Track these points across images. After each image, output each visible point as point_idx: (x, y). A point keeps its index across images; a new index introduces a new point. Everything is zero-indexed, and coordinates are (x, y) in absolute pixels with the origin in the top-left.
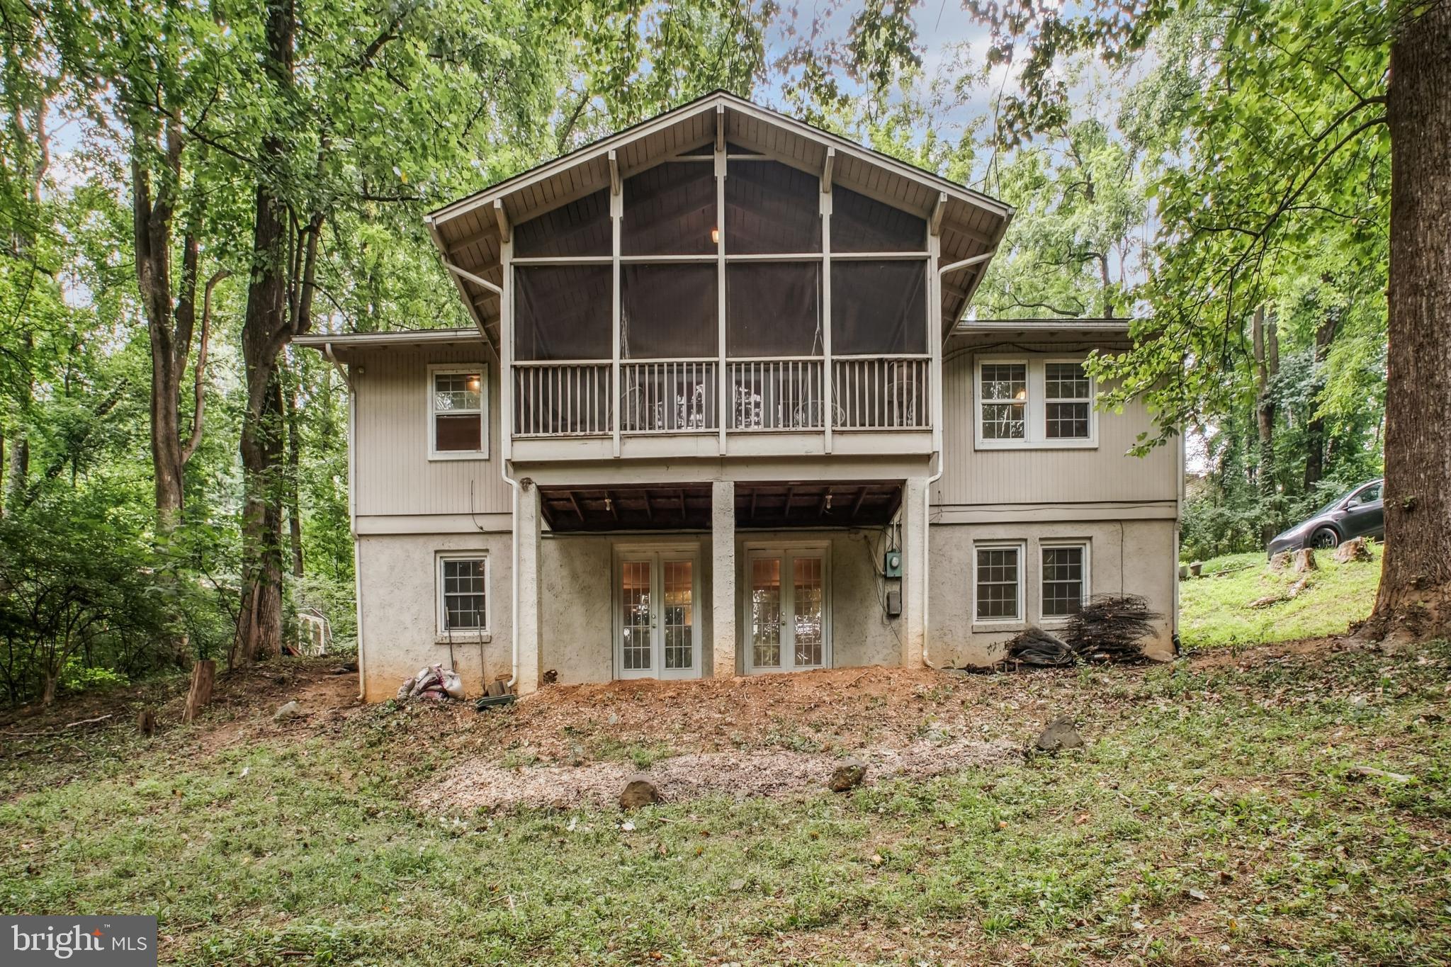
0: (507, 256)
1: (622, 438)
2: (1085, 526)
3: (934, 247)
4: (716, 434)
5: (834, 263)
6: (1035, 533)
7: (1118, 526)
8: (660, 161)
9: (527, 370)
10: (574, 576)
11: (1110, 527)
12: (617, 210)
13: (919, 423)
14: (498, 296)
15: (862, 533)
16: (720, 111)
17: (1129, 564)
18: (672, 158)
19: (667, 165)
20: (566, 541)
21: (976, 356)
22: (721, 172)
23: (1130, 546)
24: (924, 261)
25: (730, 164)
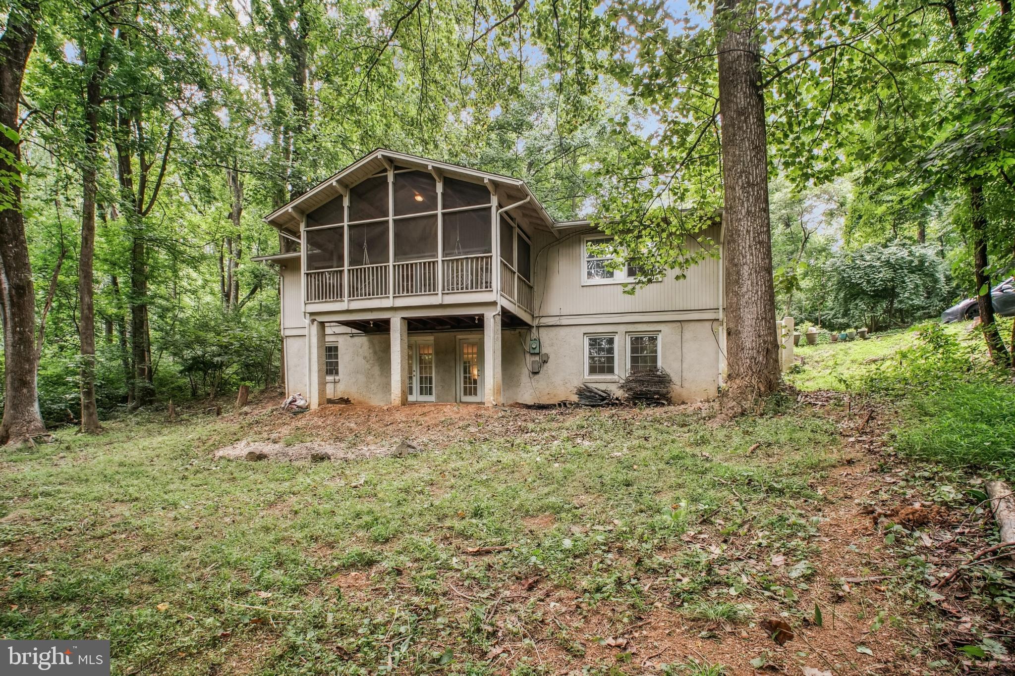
0: (302, 228)
1: (349, 301)
2: (655, 324)
3: (494, 201)
4: (388, 297)
5: (444, 214)
6: (622, 329)
7: (679, 324)
8: (365, 179)
9: (310, 274)
10: (375, 353)
11: (674, 325)
12: (346, 203)
13: (486, 287)
14: (299, 244)
15: (518, 331)
16: (380, 157)
17: (686, 346)
18: (370, 176)
19: (369, 179)
20: (372, 336)
21: (582, 236)
22: (391, 179)
23: (687, 335)
24: (490, 208)
25: (395, 176)
